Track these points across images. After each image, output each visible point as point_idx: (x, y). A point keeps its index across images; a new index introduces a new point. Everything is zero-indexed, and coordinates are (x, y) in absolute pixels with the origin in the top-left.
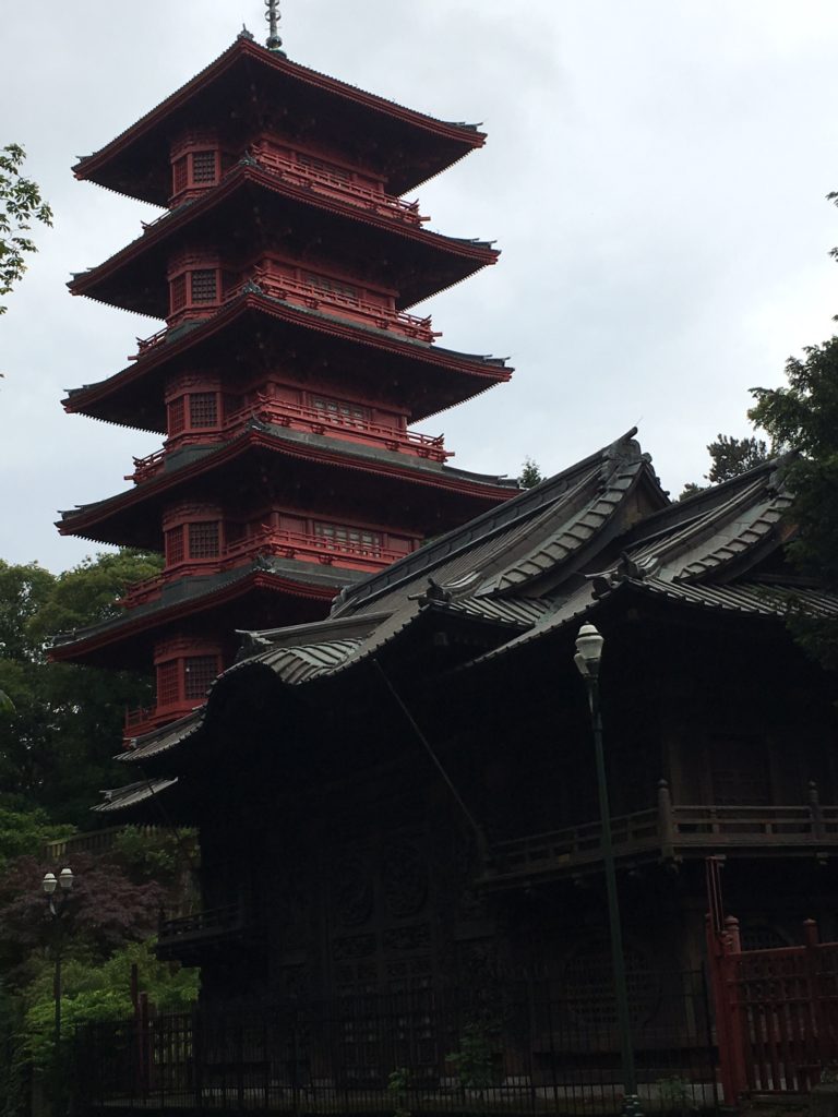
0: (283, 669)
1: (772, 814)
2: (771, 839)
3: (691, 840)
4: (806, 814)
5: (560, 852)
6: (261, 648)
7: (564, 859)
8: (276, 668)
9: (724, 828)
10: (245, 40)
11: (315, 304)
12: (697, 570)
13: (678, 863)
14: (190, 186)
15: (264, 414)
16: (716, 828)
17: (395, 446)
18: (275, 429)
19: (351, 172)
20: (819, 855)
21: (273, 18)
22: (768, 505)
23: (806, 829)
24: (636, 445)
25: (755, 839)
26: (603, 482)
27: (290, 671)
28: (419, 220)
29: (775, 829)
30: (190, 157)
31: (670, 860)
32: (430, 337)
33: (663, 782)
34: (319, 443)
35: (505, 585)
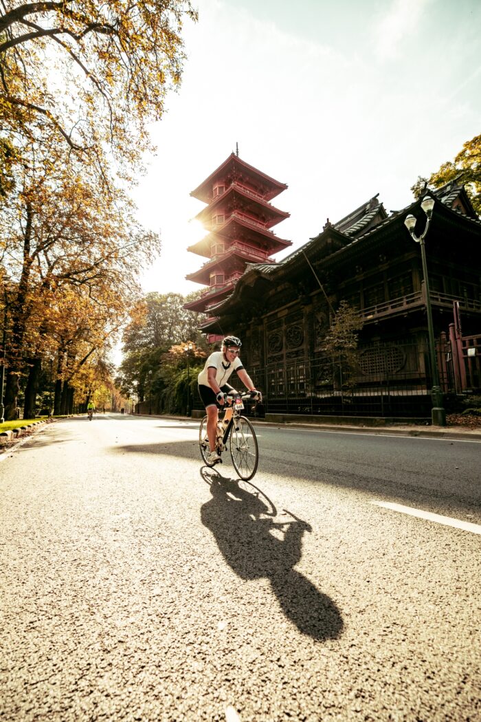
7: (370, 317)
9: (442, 301)
14: (218, 195)
24: (377, 201)
26: (368, 210)
28: (272, 206)
30: (218, 189)
32: (273, 234)
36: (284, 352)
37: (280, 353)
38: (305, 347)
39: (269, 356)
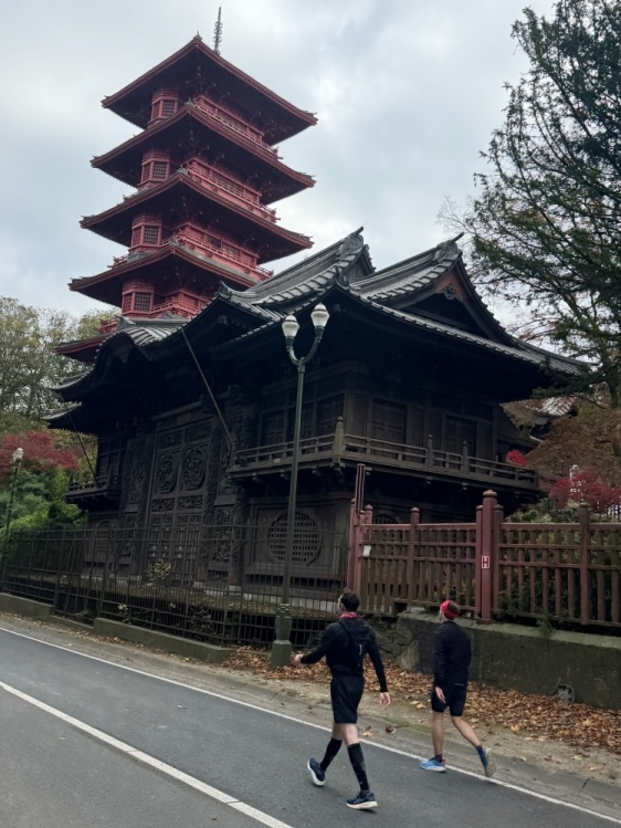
0: (137, 337)
1: (403, 449)
2: (400, 463)
3: (351, 455)
4: (424, 452)
5: (274, 456)
6: (129, 325)
7: (277, 461)
8: (133, 336)
9: (374, 452)
10: (197, 40)
11: (216, 189)
12: (383, 296)
13: (342, 468)
14: (160, 116)
15: (181, 240)
16: (369, 451)
17: (248, 271)
18: (186, 249)
19: (246, 127)
20: (428, 478)
21: (217, 40)
22: (432, 269)
23: (423, 461)
24: (361, 239)
25: (390, 462)
26: (339, 256)
27: (140, 338)
28: (276, 157)
29: (404, 458)
30: (162, 102)
31: (337, 465)
32: (274, 219)
33: (340, 418)
34: (208, 261)
35: (270, 301)
36: (176, 494)
37: (170, 496)
38: (204, 491)
39: (155, 497)
